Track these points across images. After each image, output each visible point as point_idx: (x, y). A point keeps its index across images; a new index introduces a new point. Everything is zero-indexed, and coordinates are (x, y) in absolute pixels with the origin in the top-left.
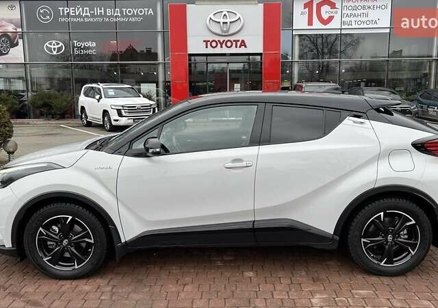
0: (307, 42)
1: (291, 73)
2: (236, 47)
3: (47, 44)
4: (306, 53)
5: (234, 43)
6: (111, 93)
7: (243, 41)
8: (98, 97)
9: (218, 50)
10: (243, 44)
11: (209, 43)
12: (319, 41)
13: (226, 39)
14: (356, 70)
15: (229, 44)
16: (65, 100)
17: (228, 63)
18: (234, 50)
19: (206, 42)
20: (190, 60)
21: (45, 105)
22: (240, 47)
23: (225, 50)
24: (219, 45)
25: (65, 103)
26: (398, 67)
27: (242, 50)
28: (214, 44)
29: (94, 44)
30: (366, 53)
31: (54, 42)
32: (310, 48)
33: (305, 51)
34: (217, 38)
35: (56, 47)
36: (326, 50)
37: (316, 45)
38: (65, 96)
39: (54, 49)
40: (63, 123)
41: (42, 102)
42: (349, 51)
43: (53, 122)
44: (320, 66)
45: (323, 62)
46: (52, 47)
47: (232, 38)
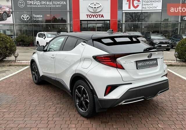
0: (128, 15)
1: (122, 28)
2: (100, 17)
3: (22, 16)
4: (128, 20)
5: (99, 16)
6: (49, 35)
7: (102, 15)
8: (44, 37)
9: (92, 19)
10: (102, 16)
11: (88, 16)
12: (134, 15)
13: (95, 14)
14: (149, 27)
15: (97, 16)
16: (30, 39)
17: (96, 24)
18: (98, 19)
19: (87, 15)
20: (81, 23)
21: (22, 41)
22: (101, 17)
23: (95, 19)
24: (93, 16)
25: (30, 40)
26: (167, 26)
27: (102, 19)
28: (90, 16)
29: (42, 16)
30: (153, 20)
31: (25, 15)
32: (129, 18)
33: (128, 19)
34: (92, 14)
35: (26, 17)
36: (136, 19)
37: (132, 16)
38: (30, 37)
39: (25, 18)
40: (29, 48)
41: (20, 40)
42: (146, 19)
43: (25, 48)
44: (134, 25)
45: (135, 24)
46: (24, 17)
47: (98, 14)
